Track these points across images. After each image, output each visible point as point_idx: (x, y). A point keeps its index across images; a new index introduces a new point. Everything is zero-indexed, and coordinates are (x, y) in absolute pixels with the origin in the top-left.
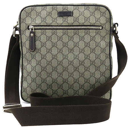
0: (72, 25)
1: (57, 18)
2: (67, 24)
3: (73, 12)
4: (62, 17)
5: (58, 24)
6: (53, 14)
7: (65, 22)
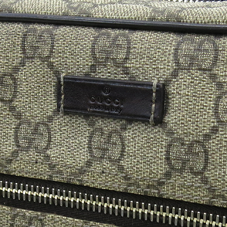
0: (154, 192)
1: (50, 119)
2: (119, 185)
3: (172, 89)
4: (86, 116)
5: (52, 167)
6: (23, 88)
7: (106, 164)
